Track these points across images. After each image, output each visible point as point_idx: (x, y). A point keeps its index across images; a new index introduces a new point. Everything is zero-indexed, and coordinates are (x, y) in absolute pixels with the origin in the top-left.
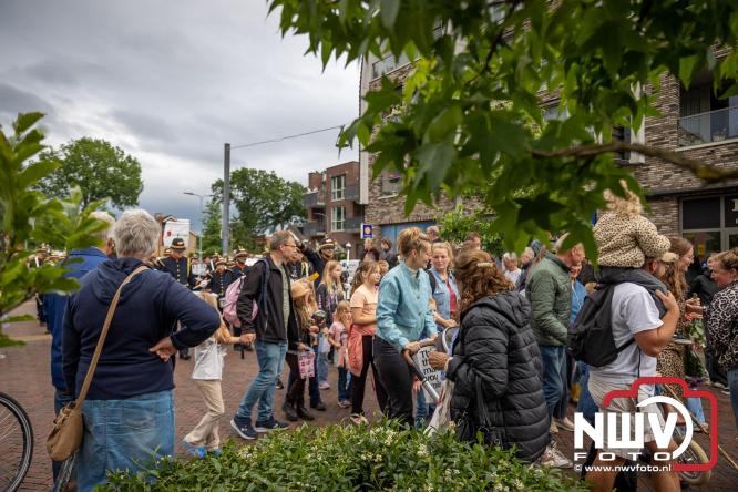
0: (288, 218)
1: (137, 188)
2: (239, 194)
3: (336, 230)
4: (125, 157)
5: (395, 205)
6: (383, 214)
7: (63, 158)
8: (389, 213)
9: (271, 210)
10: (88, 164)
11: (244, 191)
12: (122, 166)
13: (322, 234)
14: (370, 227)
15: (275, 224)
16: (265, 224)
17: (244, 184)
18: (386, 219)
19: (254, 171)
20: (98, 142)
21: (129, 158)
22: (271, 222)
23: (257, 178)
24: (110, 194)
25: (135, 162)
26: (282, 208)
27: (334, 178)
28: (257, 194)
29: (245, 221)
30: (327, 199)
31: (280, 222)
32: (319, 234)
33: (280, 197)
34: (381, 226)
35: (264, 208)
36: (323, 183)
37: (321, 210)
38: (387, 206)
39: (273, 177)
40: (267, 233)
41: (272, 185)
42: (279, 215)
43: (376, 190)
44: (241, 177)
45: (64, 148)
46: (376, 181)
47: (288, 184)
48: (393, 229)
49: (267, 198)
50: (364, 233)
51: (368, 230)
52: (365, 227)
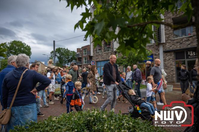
0: (72, 61)
1: (30, 54)
2: (58, 55)
3: (85, 63)
4: (26, 45)
5: (100, 56)
6: (97, 58)
7: (9, 46)
8: (99, 58)
9: (67, 59)
10: (16, 47)
11: (59, 54)
12: (25, 48)
13: (81, 64)
14: (94, 62)
15: (68, 62)
16: (65, 62)
17: (59, 52)
18: (98, 60)
19: (62, 48)
20: (18, 41)
23: (63, 50)
25: (29, 47)
26: (70, 58)
27: (84, 49)
28: (63, 54)
29: (60, 62)
30: (82, 55)
31: (69, 62)
32: (80, 65)
33: (69, 55)
34: (97, 62)
35: (65, 58)
36: (81, 51)
37: (81, 58)
38: (98, 56)
39: (67, 50)
40: (66, 65)
41: (67, 52)
42: (69, 60)
43: (95, 52)
44: (59, 50)
45: (9, 43)
46: (95, 50)
47: (71, 51)
48: (100, 62)
49: (66, 55)
50: (92, 64)
51: (93, 63)
52: (92, 62)
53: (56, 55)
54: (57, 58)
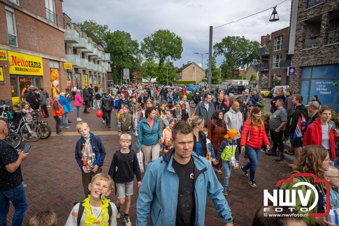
0: (251, 60)
1: (181, 50)
2: (226, 50)
3: (275, 68)
4: (175, 37)
5: (312, 54)
6: (304, 60)
7: (152, 40)
8: (308, 59)
9: (242, 57)
10: (161, 41)
11: (228, 48)
12: (174, 41)
13: (267, 70)
14: (294, 68)
15: (244, 64)
16: (239, 64)
17: (228, 45)
18: (306, 63)
19: (234, 37)
20: (165, 31)
21: (177, 37)
22: (242, 63)
23: (235, 41)
24: (170, 54)
25: (180, 39)
26: (248, 56)
27: (276, 38)
28: (235, 49)
29: (229, 63)
30: (271, 50)
31: (246, 63)
32: (265, 70)
33: (246, 50)
35: (239, 56)
36: (269, 41)
37: (267, 57)
38: (307, 55)
39: (244, 39)
40: (240, 68)
41: (243, 44)
42: (246, 59)
43: (300, 45)
44: (227, 41)
45: (152, 35)
46: (300, 40)
47: (251, 42)
48: (310, 69)
49: (240, 51)
51: (292, 71)
53: (222, 51)
54: (223, 56)
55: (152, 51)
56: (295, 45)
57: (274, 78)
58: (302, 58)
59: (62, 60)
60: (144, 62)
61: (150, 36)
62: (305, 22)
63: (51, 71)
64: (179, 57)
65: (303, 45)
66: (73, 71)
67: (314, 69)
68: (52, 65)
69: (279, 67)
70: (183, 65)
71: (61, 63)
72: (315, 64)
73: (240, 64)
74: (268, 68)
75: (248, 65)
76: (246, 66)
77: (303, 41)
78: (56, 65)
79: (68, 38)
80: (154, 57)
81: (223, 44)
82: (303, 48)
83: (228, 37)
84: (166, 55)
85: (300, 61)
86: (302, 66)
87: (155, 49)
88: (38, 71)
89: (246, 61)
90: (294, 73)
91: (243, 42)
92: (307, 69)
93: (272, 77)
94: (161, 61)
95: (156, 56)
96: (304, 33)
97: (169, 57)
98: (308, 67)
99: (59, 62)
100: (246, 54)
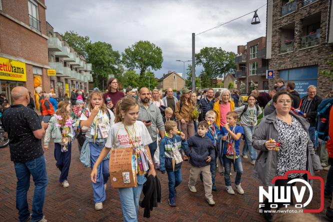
0: (228, 70)
1: (160, 60)
2: (204, 60)
3: (252, 75)
4: (155, 47)
5: (288, 58)
6: (281, 64)
7: (133, 50)
8: (284, 63)
9: (219, 67)
10: (142, 52)
11: (207, 58)
12: (154, 51)
13: (244, 77)
14: (272, 72)
15: (222, 73)
16: (216, 73)
17: (206, 55)
18: (283, 66)
19: (211, 48)
20: (145, 42)
21: (157, 47)
22: (219, 72)
23: (212, 52)
24: (150, 65)
25: (159, 49)
26: (225, 65)
27: (251, 47)
28: (213, 59)
29: (207, 73)
30: (247, 58)
31: (224, 72)
32: (242, 77)
33: (223, 60)
34: (279, 71)
35: (216, 66)
36: (245, 50)
37: (244, 64)
38: (284, 59)
39: (221, 50)
40: (218, 78)
41: (220, 54)
42: (223, 69)
43: (277, 50)
44: (205, 51)
45: (133, 46)
46: (277, 45)
47: (228, 53)
48: (287, 72)
49: (217, 61)
50: (268, 76)
51: (270, 74)
52: (269, 72)
53: (201, 61)
54: (202, 66)
55: (133, 61)
56: (272, 51)
57: (252, 84)
58: (279, 62)
59: (45, 67)
60: (125, 72)
61: (131, 47)
62: (280, 28)
63: (34, 78)
64: (159, 67)
65: (279, 50)
66: (56, 80)
67: (290, 71)
68: (35, 71)
69: (255, 74)
70: (164, 75)
71: (44, 70)
72: (291, 67)
73: (218, 74)
74: (246, 75)
75: (225, 74)
76: (223, 75)
77: (279, 46)
78: (40, 72)
79: (51, 45)
80: (135, 67)
81: (201, 55)
82: (280, 53)
83: (206, 48)
84: (147, 65)
85: (277, 65)
86: (280, 69)
87: (136, 59)
88: (21, 76)
89: (223, 70)
90: (272, 76)
91: (220, 53)
92: (284, 72)
93: (250, 83)
94: (143, 71)
95: (137, 67)
96: (279, 39)
97: (150, 67)
98: (285, 70)
99: (42, 68)
100: (223, 64)
